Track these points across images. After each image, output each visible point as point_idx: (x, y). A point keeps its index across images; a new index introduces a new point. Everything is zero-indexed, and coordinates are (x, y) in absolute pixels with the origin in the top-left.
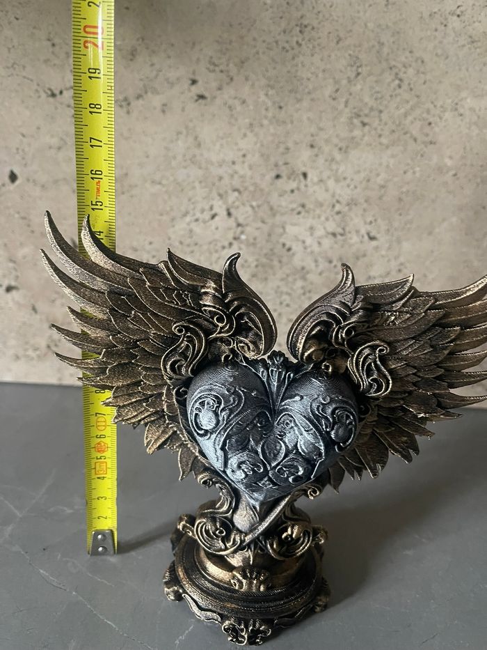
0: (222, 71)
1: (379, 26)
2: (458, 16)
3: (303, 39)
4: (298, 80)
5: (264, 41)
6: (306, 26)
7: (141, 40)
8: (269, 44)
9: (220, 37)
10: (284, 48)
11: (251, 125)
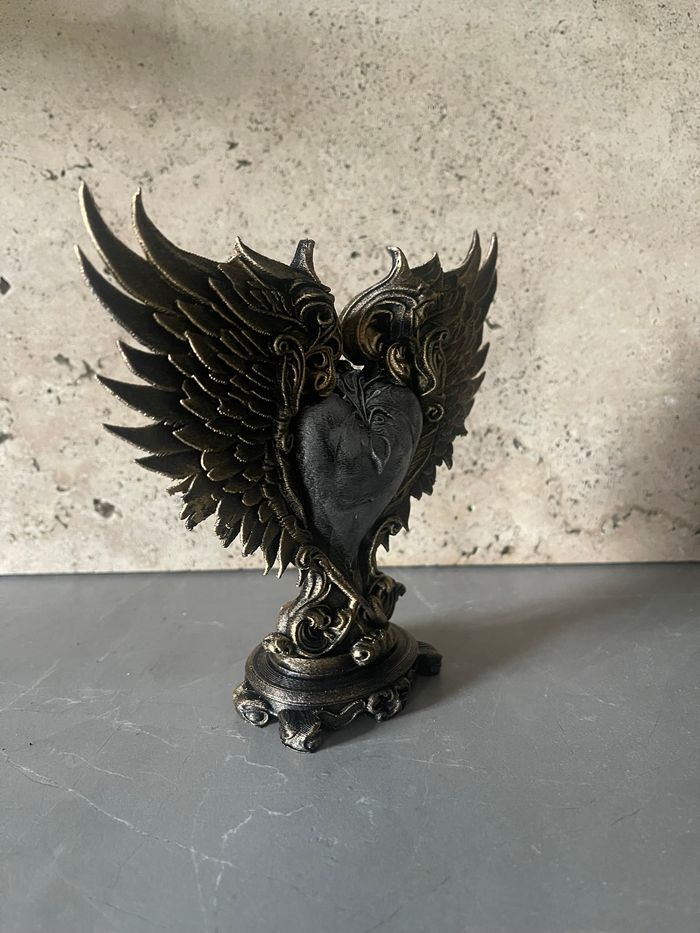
0: (267, 129)
1: (462, 56)
2: (562, 33)
3: (367, 82)
4: (367, 131)
5: (317, 88)
6: (368, 65)
7: (161, 102)
8: (324, 91)
9: (261, 88)
10: (343, 94)
11: (311, 191)
